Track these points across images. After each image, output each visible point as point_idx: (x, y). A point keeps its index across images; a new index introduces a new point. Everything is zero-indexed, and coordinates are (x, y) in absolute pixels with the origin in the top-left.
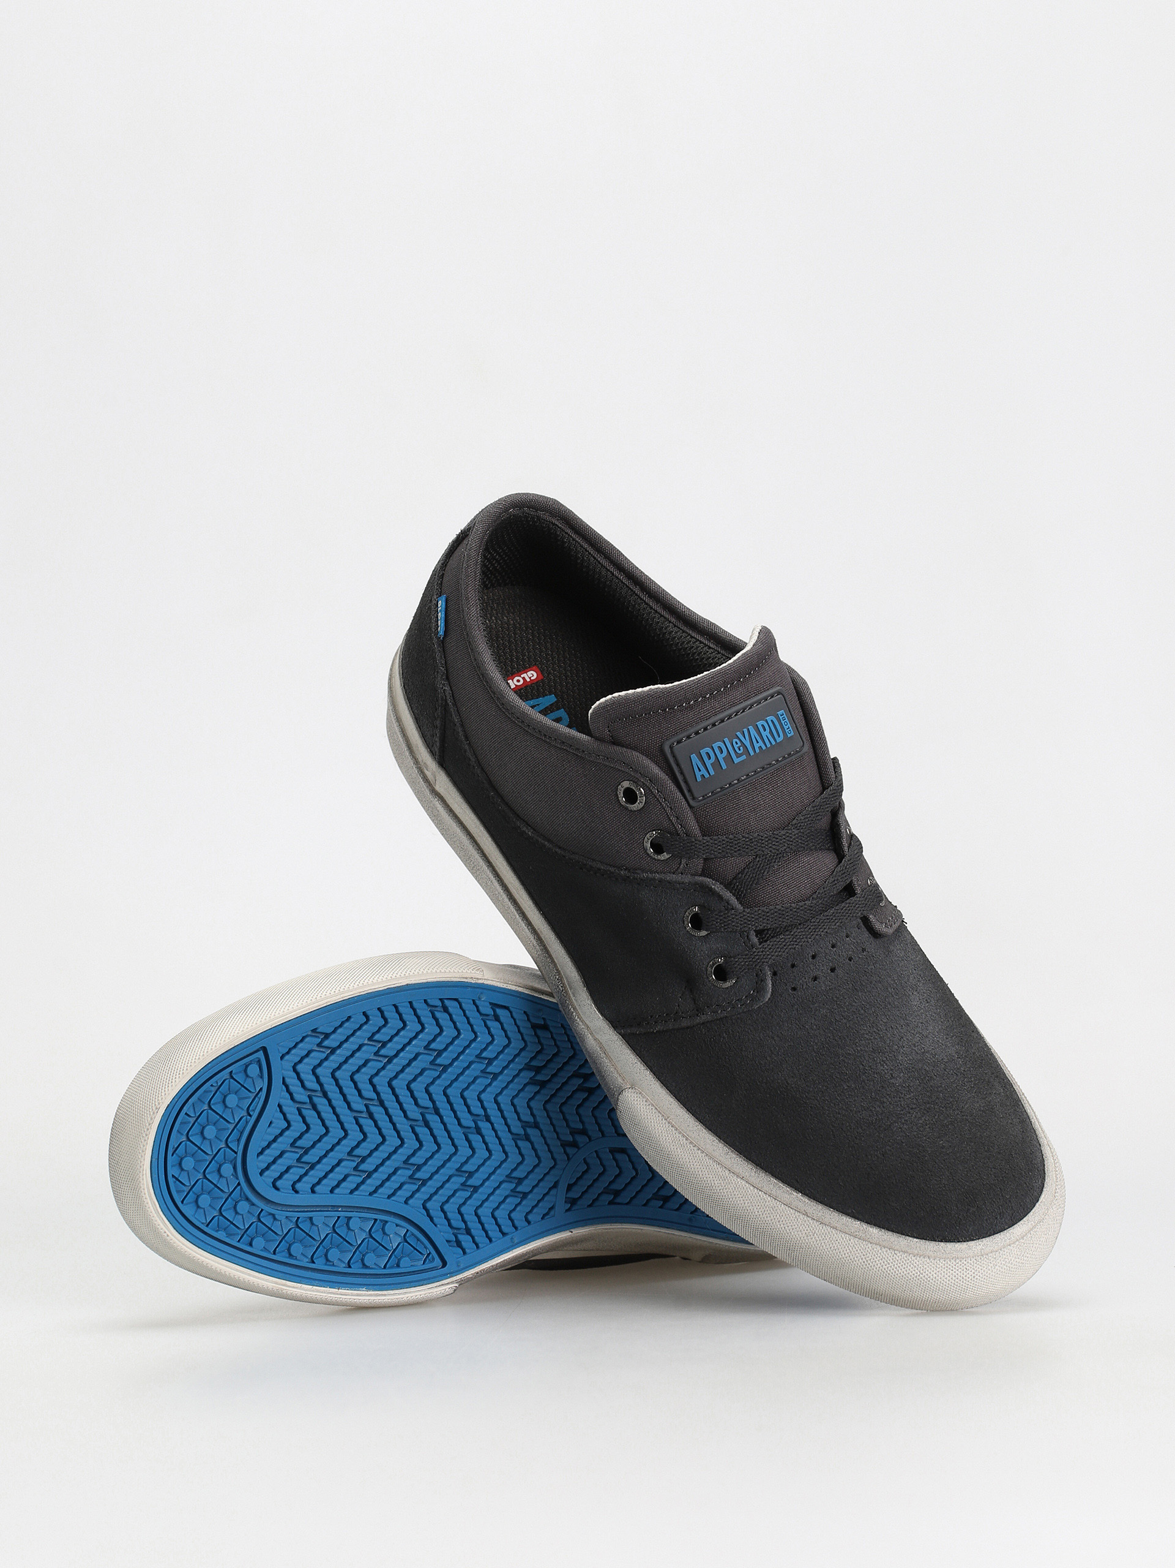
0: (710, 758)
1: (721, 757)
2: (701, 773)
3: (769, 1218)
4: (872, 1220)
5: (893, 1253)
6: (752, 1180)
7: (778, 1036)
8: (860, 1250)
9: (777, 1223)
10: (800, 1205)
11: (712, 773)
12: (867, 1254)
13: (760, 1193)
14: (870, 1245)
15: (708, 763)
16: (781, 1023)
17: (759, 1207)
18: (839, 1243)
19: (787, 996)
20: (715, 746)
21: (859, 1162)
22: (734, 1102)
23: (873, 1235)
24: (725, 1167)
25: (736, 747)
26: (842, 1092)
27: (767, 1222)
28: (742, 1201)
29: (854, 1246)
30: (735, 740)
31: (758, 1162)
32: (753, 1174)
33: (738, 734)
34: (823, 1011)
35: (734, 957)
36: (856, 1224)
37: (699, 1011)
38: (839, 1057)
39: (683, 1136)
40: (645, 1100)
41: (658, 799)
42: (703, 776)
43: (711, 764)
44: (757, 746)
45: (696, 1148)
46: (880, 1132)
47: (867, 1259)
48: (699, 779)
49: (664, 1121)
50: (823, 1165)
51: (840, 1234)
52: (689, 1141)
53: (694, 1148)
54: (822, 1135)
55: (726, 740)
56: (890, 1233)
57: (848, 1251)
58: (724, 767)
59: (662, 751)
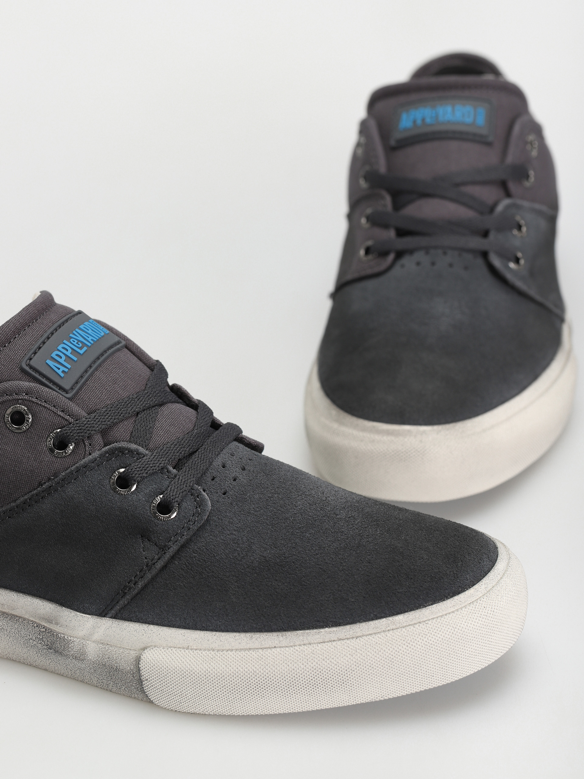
0: (61, 358)
1: (68, 353)
2: (61, 370)
3: (314, 663)
4: (393, 612)
5: (425, 624)
6: (284, 643)
7: (235, 530)
8: (399, 638)
9: (323, 662)
10: (333, 636)
11: (69, 366)
12: (406, 638)
13: (296, 648)
14: (404, 630)
15: (62, 361)
16: (231, 520)
17: (301, 661)
18: (379, 644)
19: (223, 500)
20: (60, 348)
21: (356, 577)
22: (232, 597)
23: (401, 621)
24: (257, 649)
25: (75, 343)
26: (309, 539)
27: (314, 667)
28: (286, 666)
29: (392, 638)
30: (71, 340)
31: (279, 628)
32: (281, 638)
33: (71, 335)
34: (257, 496)
35: (166, 490)
36: (383, 622)
37: (163, 549)
38: (290, 520)
39: (209, 650)
40: (162, 648)
41: (41, 405)
42: (63, 372)
43: (64, 361)
44: (89, 339)
45: (225, 652)
46: (355, 550)
47: (408, 642)
48: (62, 375)
49: (187, 651)
50: (330, 596)
51: (376, 636)
52: (216, 651)
53: (223, 652)
54: (315, 576)
55: (65, 341)
56: (413, 612)
57: (390, 645)
58: (75, 359)
59: (23, 370)
